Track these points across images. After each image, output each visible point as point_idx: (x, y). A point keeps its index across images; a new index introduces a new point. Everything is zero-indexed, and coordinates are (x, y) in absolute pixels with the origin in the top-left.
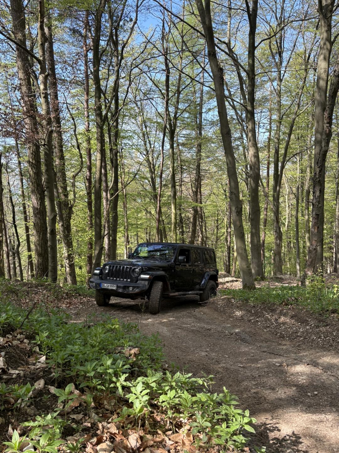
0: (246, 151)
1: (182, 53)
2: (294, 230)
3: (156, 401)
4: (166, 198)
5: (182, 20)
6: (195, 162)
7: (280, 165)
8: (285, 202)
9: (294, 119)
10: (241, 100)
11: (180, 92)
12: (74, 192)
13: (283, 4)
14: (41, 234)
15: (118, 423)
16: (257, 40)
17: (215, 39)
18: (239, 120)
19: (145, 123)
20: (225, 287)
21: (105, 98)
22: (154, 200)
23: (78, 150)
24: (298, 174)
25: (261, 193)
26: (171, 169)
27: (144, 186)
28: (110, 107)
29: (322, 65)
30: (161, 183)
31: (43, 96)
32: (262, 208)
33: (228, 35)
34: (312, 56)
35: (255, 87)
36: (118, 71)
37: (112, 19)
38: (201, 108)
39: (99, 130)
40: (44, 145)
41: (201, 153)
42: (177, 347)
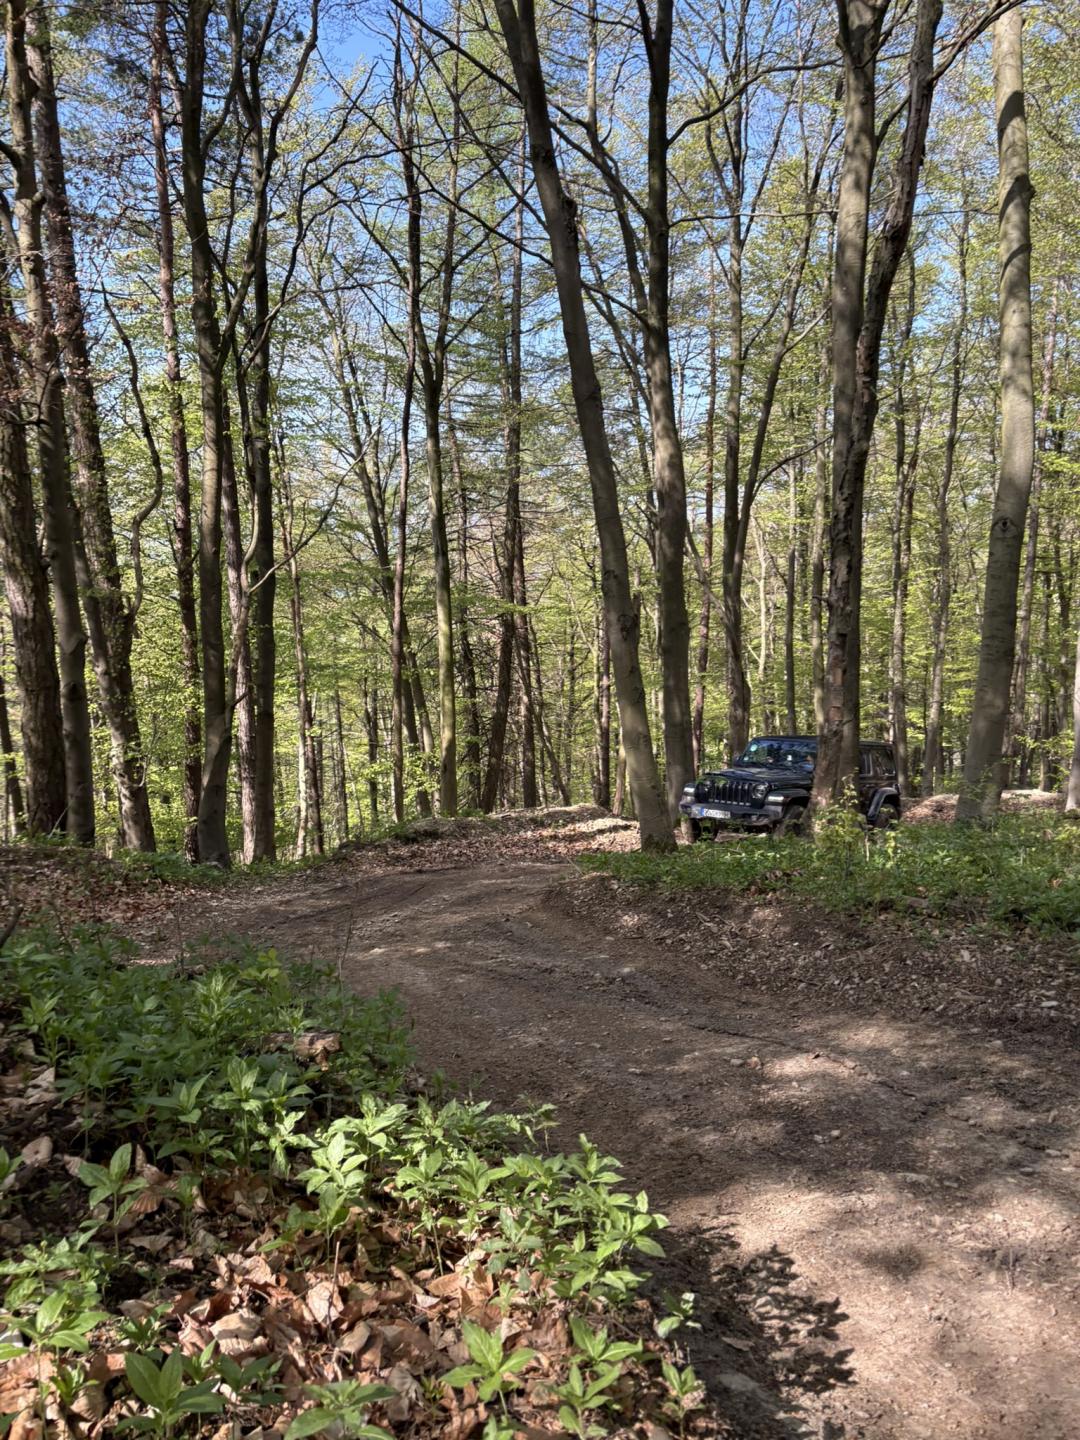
0: (648, 450)
1: (458, 147)
2: (781, 680)
3: (386, 1184)
4: (422, 588)
5: (453, 47)
6: (503, 479)
7: (741, 490)
8: (756, 598)
9: (780, 359)
10: (630, 298)
11: (454, 268)
12: (138, 569)
13: (743, 18)
14: (42, 698)
15: (276, 1254)
16: (674, 121)
17: (551, 109)
18: (624, 359)
19: (350, 358)
20: (594, 845)
21: (226, 279)
22: (385, 593)
23: (145, 441)
24: (791, 518)
25: (690, 574)
26: (432, 501)
27: (354, 551)
28: (240, 306)
29: (851, 203)
30: (404, 543)
31: (27, 266)
32: (695, 616)
33: (590, 100)
34: (824, 176)
35: (670, 261)
36: (262, 195)
37: (239, 33)
38: (517, 320)
39: (210, 379)
40: (38, 423)
41: (522, 454)
42: (456, 1027)
